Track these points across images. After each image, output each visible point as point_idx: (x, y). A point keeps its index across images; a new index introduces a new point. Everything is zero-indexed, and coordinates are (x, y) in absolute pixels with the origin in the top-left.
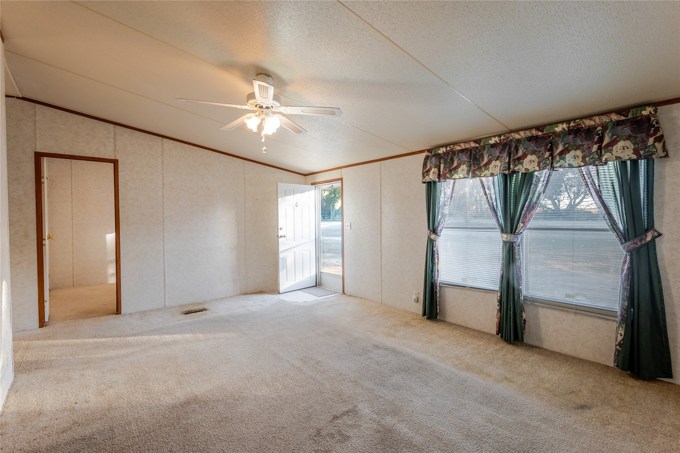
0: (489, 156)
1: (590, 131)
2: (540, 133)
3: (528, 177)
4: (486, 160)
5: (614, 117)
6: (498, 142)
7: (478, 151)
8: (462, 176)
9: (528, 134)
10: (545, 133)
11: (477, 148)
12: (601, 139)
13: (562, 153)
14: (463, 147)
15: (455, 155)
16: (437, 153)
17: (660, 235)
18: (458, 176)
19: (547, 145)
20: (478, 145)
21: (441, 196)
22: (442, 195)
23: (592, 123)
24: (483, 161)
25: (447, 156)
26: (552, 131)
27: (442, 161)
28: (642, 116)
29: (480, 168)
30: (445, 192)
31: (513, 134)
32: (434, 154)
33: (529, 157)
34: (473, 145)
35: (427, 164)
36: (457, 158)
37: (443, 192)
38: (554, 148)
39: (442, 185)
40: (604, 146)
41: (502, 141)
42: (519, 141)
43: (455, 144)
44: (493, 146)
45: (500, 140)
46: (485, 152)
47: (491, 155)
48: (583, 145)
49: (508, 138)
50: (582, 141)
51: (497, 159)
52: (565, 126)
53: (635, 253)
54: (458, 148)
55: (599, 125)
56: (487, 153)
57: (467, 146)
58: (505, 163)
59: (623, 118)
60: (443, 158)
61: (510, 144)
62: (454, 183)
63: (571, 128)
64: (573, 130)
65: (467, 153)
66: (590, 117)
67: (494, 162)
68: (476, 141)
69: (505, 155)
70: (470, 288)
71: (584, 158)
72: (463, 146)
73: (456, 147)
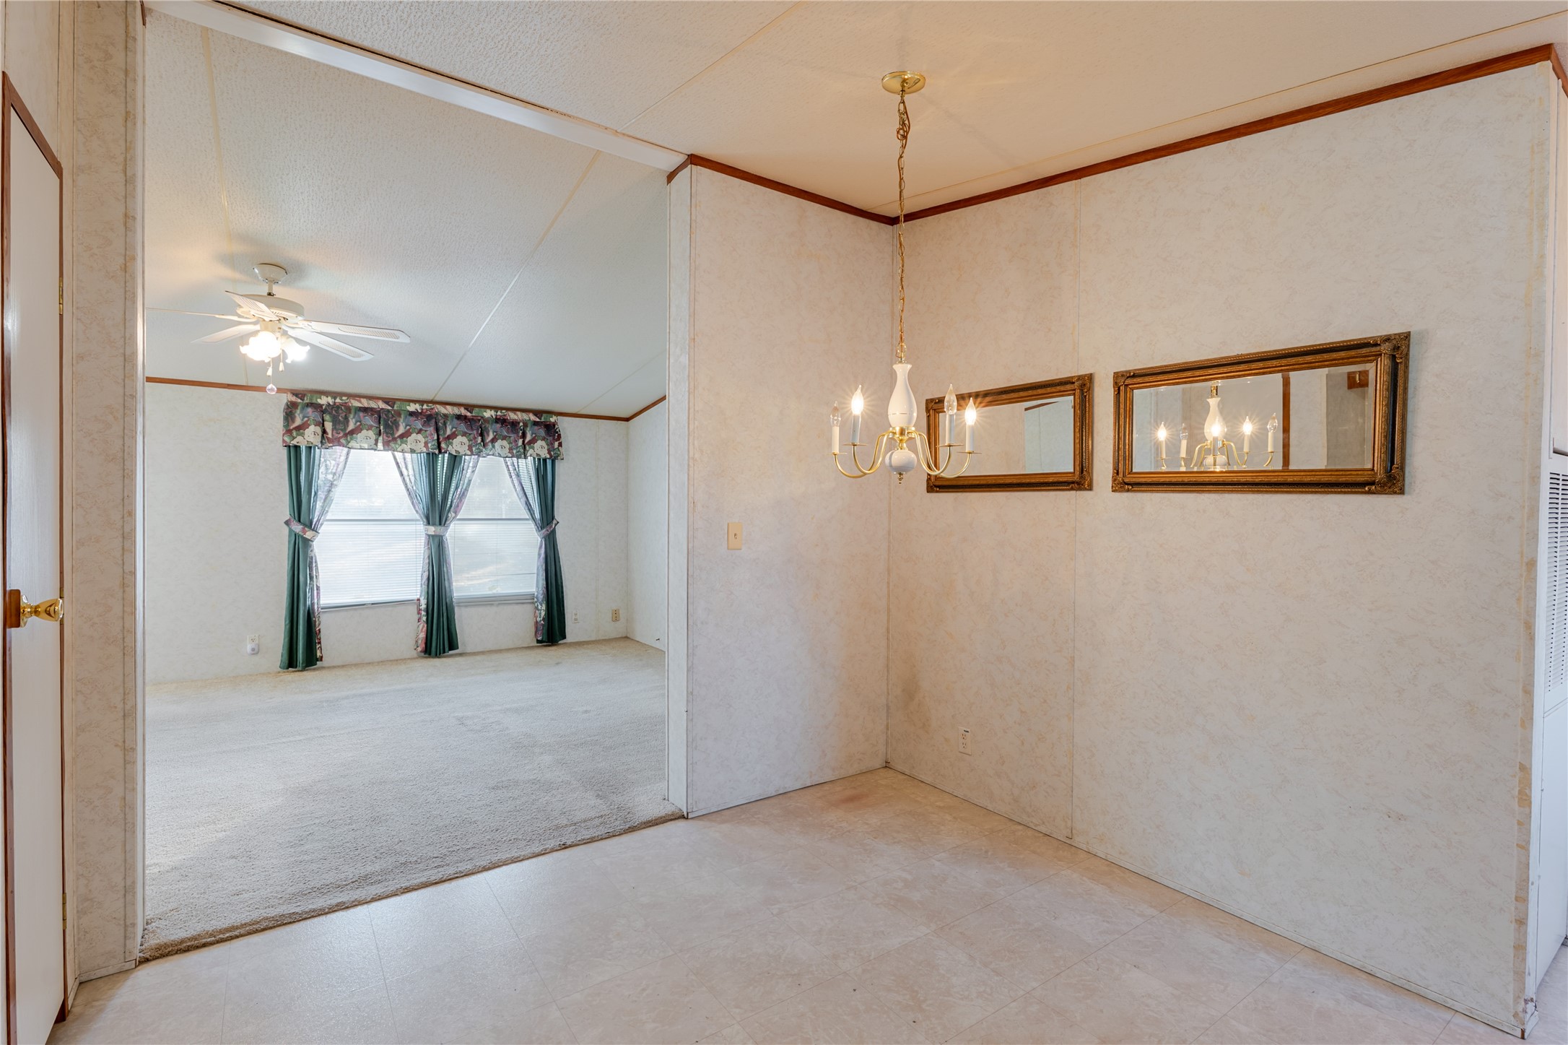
0: (406, 426)
1: (514, 424)
2: (469, 414)
3: (455, 460)
4: (401, 430)
5: (533, 418)
6: (420, 411)
7: (390, 416)
8: (366, 446)
9: (456, 411)
10: (474, 414)
11: (388, 411)
12: (524, 436)
13: (493, 441)
14: (366, 405)
15: (350, 413)
16: (314, 401)
17: (558, 522)
18: (358, 445)
19: (478, 429)
20: (390, 408)
21: (320, 471)
22: (322, 469)
23: (515, 417)
24: (397, 430)
25: (335, 411)
26: (480, 415)
27: (327, 417)
28: (550, 422)
29: (394, 439)
30: (326, 466)
31: (438, 406)
32: (308, 401)
33: (460, 439)
34: (382, 405)
35: (295, 417)
36: (354, 417)
37: (324, 464)
38: (485, 434)
39: (322, 453)
40: (528, 442)
41: (424, 411)
42: (446, 416)
43: (350, 396)
44: (412, 414)
45: (422, 409)
46: (402, 420)
47: (410, 426)
48: (510, 437)
49: (432, 409)
50: (508, 433)
51: (420, 431)
52: (493, 413)
53: (547, 538)
54: (356, 404)
55: (521, 421)
56: (404, 421)
57: (373, 404)
58: (433, 440)
59: (538, 420)
60: (330, 413)
61: (435, 418)
62: (348, 454)
63: (498, 417)
64: (499, 419)
65: (372, 415)
66: (514, 410)
67: (414, 435)
68: (386, 401)
69: (431, 429)
70: (373, 604)
71: (511, 449)
72: (365, 403)
73: (353, 401)
